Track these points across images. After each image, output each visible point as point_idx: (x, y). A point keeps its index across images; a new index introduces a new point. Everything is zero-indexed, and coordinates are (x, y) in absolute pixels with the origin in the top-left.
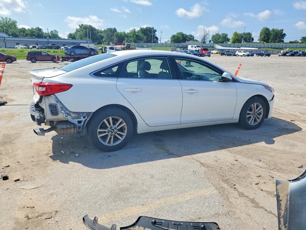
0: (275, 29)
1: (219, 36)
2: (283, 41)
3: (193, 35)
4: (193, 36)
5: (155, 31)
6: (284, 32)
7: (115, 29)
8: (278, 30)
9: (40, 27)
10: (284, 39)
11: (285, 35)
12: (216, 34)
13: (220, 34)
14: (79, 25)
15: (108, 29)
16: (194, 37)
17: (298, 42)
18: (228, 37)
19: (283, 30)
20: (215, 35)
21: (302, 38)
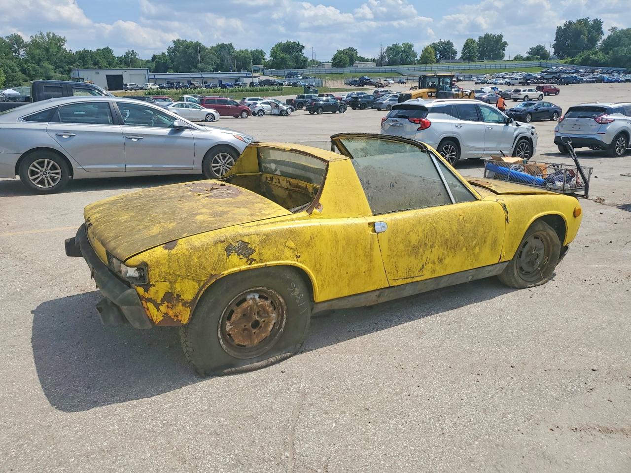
0: (490, 34)
1: (400, 47)
2: (502, 56)
4: (356, 50)
6: (504, 40)
7: (230, 45)
8: (494, 36)
9: (110, 48)
10: (504, 50)
11: (505, 44)
13: (401, 44)
14: (174, 41)
15: (218, 45)
16: (357, 53)
17: (522, 57)
18: (414, 49)
19: (501, 37)
20: (392, 46)
21: (530, 49)
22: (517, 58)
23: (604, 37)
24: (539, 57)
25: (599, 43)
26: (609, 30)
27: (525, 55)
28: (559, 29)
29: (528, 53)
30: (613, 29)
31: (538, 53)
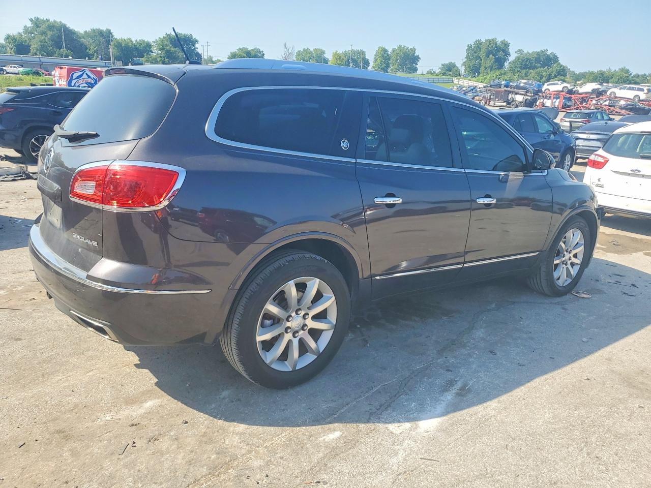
0: (403, 47)
1: (311, 53)
2: (415, 70)
3: (261, 50)
5: (196, 41)
6: (417, 53)
8: (407, 49)
10: (417, 65)
11: (418, 58)
12: (304, 50)
13: (312, 49)
16: (264, 54)
17: (434, 72)
18: (326, 56)
19: (414, 50)
20: (302, 50)
21: (442, 65)
22: (430, 73)
23: (512, 58)
24: (451, 73)
25: (506, 64)
26: (516, 52)
27: (438, 71)
28: (470, 47)
29: (440, 68)
30: (520, 51)
31: (449, 70)
